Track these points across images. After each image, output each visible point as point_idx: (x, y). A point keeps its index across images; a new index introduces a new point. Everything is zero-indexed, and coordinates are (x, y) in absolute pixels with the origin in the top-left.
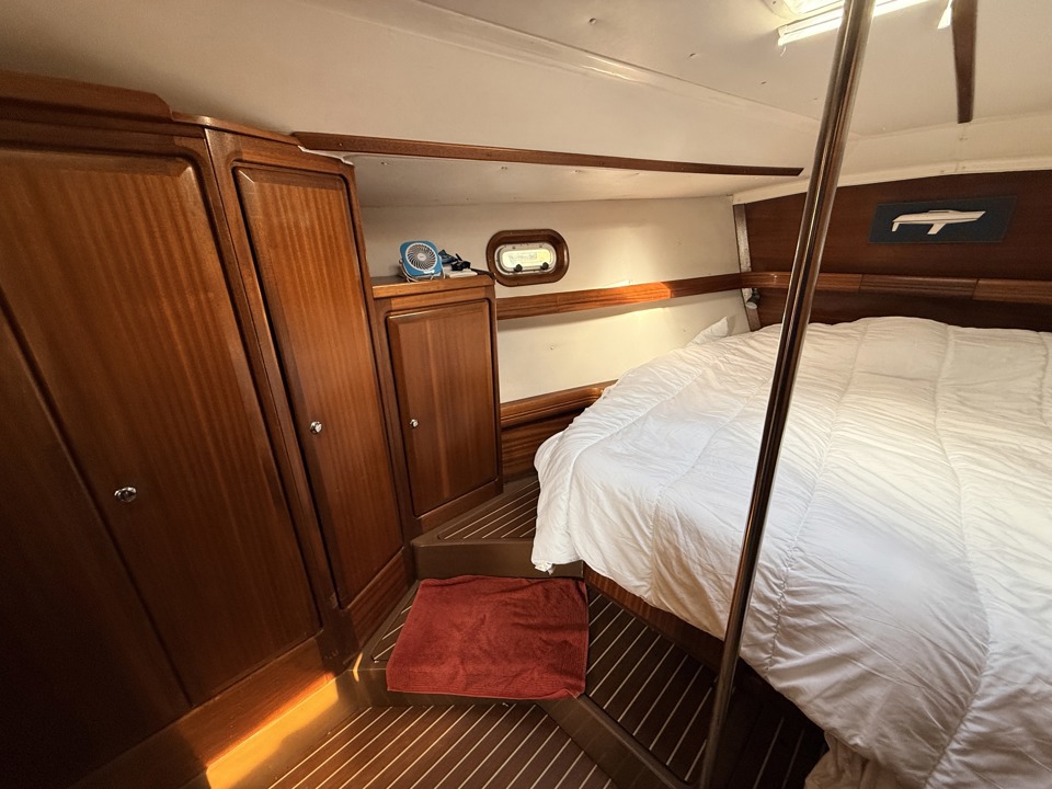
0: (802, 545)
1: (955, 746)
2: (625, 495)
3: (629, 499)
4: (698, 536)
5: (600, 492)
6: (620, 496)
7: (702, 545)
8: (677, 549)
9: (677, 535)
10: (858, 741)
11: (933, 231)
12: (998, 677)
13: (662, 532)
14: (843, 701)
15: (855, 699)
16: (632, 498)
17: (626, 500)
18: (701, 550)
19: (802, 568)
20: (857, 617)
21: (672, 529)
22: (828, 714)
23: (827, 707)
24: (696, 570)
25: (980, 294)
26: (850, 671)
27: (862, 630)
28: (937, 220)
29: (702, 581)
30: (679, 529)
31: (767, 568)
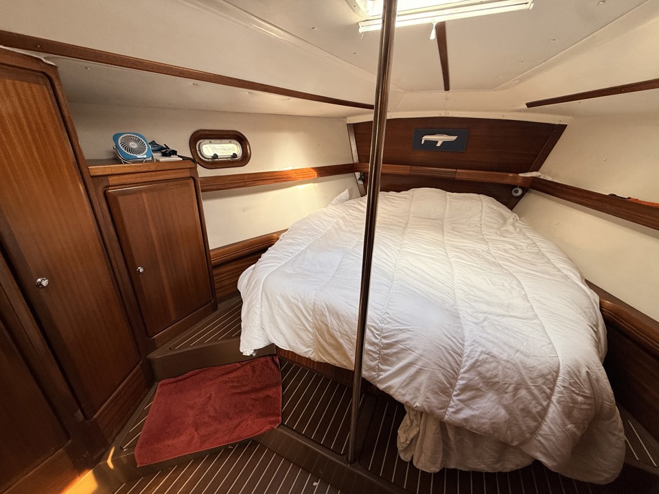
0: (388, 311)
1: (455, 393)
2: (295, 298)
3: (298, 301)
4: (338, 316)
5: (280, 300)
6: (292, 299)
7: (340, 320)
8: (327, 325)
9: (326, 317)
10: (417, 404)
11: (438, 145)
12: (468, 356)
13: (318, 317)
14: (410, 387)
15: (415, 384)
16: (300, 300)
17: (295, 301)
18: (340, 324)
19: (389, 323)
20: (413, 342)
21: (323, 315)
22: (404, 395)
23: (403, 392)
24: (338, 335)
25: (458, 177)
26: (412, 370)
27: (416, 348)
28: (440, 139)
29: (341, 340)
30: (327, 314)
31: (372, 326)
